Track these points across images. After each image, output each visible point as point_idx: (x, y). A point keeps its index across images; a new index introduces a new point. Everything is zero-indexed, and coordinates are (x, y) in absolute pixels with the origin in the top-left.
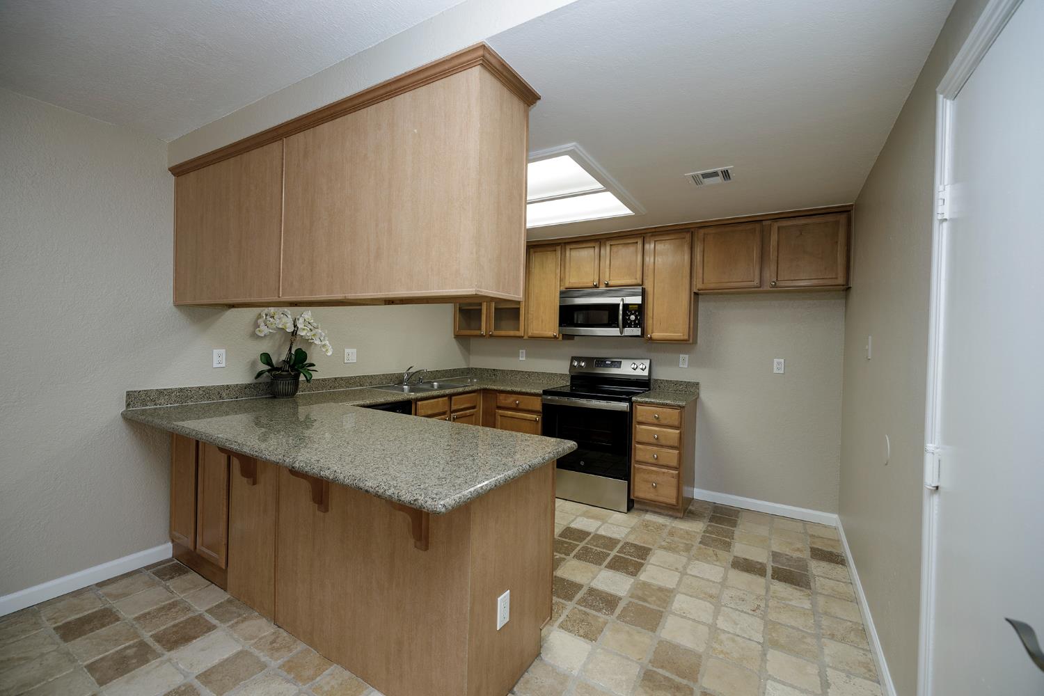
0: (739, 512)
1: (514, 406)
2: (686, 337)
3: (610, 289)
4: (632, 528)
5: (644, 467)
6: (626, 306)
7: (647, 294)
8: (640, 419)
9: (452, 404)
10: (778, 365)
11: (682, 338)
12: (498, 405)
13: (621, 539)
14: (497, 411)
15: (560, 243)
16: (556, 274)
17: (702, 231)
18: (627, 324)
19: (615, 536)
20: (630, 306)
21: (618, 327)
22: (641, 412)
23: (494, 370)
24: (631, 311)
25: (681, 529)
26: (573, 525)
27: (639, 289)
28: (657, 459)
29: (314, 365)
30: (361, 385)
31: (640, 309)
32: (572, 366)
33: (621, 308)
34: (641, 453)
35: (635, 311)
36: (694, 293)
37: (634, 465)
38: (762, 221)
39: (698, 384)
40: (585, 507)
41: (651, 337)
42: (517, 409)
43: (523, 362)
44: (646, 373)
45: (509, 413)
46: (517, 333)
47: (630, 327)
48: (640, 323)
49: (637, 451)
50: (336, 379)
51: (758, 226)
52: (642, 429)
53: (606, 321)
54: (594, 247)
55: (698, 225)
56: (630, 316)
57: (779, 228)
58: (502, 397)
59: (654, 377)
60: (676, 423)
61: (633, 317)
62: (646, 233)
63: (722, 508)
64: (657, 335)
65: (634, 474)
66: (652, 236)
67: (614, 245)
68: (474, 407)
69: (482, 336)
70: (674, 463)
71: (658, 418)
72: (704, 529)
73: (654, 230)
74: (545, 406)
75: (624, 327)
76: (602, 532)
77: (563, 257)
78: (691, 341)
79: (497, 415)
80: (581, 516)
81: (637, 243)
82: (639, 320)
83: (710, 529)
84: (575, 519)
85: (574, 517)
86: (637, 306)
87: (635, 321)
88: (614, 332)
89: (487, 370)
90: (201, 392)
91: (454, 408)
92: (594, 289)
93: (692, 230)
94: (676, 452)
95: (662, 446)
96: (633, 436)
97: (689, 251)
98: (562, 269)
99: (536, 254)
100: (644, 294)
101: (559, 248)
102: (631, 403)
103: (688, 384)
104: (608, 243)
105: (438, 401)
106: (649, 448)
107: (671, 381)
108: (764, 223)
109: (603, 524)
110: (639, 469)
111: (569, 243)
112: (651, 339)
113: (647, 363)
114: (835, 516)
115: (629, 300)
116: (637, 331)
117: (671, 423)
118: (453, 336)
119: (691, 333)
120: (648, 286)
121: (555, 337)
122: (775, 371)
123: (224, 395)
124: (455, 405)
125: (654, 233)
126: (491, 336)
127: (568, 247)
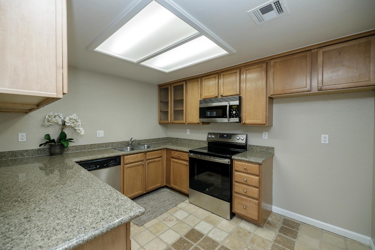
0: (299, 224)
1: (178, 157)
2: (264, 123)
3: (224, 98)
4: (229, 233)
5: (239, 196)
6: (231, 107)
7: (243, 100)
8: (236, 169)
9: (147, 156)
10: (325, 139)
11: (262, 123)
12: (172, 156)
13: (220, 242)
14: (171, 159)
15: (200, 77)
16: (198, 93)
17: (272, 62)
18: (231, 116)
19: (218, 239)
20: (233, 106)
21: (227, 118)
22: (237, 165)
23: (177, 138)
24: (233, 109)
25: (260, 237)
26: (197, 228)
27: (238, 97)
28: (246, 192)
29: (73, 139)
30: (106, 147)
31: (239, 108)
32: (208, 137)
33: (228, 107)
34: (237, 188)
35: (236, 109)
36: (269, 97)
37: (235, 195)
38: (311, 50)
39: (273, 148)
40: (207, 213)
41: (245, 123)
42: (179, 159)
43: (188, 135)
44: (244, 142)
45: (176, 160)
46: (182, 122)
47: (233, 117)
48: (238, 115)
49: (235, 187)
50: (91, 145)
51: (308, 53)
52: (237, 174)
53: (221, 115)
54: (215, 77)
55: (270, 58)
56: (233, 111)
57: (323, 52)
58: (173, 152)
59: (249, 143)
60: (257, 173)
61: (234, 112)
62: (241, 67)
63: (289, 220)
64: (248, 121)
65: (234, 200)
66: (245, 68)
67: (225, 75)
68: (161, 157)
69: (169, 123)
70: (256, 196)
71: (246, 169)
72: (275, 239)
73: (245, 64)
74: (190, 158)
75: (230, 117)
76: (210, 235)
77: (201, 84)
78: (267, 125)
79: (171, 161)
80: (203, 220)
81: (236, 72)
82: (238, 114)
83: (278, 238)
84: (200, 222)
85: (200, 220)
86: (236, 106)
87: (235, 114)
88: (225, 120)
89: (174, 138)
90: (11, 154)
91: (147, 158)
92: (216, 99)
93: (267, 61)
94: (257, 190)
95: (249, 185)
96: (233, 177)
97: (265, 74)
98: (201, 89)
99: (190, 83)
100: (240, 99)
101: (199, 79)
102: (232, 160)
103: (268, 148)
104: (222, 74)
105: (138, 155)
106: (241, 185)
107: (258, 146)
108: (313, 51)
109: (214, 227)
110: (236, 196)
111: (204, 76)
112: (244, 124)
113: (245, 136)
114: (369, 238)
115: (232, 103)
116: (237, 120)
117: (254, 173)
118: (158, 123)
119: (267, 120)
120: (243, 95)
121: (198, 123)
122: (322, 142)
123: (25, 154)
124: (148, 157)
125: (246, 66)
126: (172, 123)
127: (203, 78)
